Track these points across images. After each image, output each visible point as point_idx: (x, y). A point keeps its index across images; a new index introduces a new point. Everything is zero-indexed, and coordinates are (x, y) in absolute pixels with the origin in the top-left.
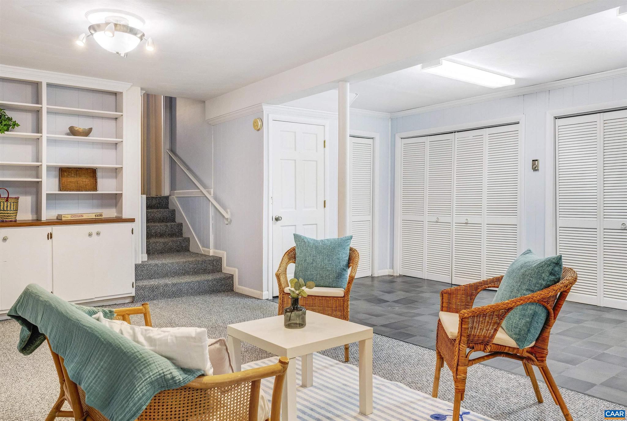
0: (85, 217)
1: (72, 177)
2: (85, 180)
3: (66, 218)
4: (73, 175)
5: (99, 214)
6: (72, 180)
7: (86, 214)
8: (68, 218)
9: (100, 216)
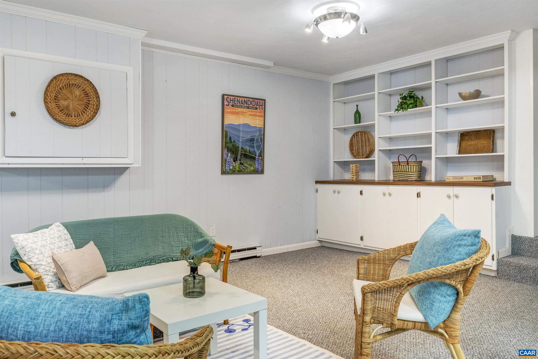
0: (465, 179)
1: (471, 140)
2: (483, 142)
3: (449, 179)
4: (473, 138)
5: (477, 177)
6: (472, 143)
7: (466, 177)
8: (450, 179)
9: (479, 179)
